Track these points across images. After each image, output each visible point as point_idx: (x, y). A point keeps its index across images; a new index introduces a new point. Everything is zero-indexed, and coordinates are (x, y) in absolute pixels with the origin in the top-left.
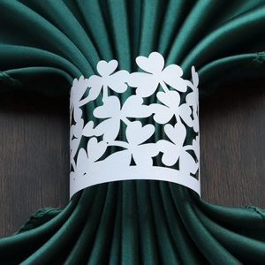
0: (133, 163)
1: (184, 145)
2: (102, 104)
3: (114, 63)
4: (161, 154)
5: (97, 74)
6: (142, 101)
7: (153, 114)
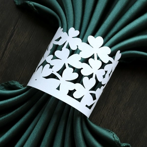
0: (58, 89)
1: (90, 90)
2: (61, 50)
3: (77, 33)
4: (75, 90)
5: (67, 32)
6: (80, 59)
7: (82, 68)
